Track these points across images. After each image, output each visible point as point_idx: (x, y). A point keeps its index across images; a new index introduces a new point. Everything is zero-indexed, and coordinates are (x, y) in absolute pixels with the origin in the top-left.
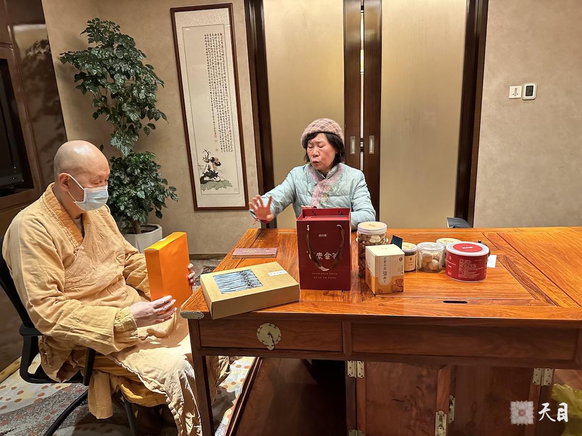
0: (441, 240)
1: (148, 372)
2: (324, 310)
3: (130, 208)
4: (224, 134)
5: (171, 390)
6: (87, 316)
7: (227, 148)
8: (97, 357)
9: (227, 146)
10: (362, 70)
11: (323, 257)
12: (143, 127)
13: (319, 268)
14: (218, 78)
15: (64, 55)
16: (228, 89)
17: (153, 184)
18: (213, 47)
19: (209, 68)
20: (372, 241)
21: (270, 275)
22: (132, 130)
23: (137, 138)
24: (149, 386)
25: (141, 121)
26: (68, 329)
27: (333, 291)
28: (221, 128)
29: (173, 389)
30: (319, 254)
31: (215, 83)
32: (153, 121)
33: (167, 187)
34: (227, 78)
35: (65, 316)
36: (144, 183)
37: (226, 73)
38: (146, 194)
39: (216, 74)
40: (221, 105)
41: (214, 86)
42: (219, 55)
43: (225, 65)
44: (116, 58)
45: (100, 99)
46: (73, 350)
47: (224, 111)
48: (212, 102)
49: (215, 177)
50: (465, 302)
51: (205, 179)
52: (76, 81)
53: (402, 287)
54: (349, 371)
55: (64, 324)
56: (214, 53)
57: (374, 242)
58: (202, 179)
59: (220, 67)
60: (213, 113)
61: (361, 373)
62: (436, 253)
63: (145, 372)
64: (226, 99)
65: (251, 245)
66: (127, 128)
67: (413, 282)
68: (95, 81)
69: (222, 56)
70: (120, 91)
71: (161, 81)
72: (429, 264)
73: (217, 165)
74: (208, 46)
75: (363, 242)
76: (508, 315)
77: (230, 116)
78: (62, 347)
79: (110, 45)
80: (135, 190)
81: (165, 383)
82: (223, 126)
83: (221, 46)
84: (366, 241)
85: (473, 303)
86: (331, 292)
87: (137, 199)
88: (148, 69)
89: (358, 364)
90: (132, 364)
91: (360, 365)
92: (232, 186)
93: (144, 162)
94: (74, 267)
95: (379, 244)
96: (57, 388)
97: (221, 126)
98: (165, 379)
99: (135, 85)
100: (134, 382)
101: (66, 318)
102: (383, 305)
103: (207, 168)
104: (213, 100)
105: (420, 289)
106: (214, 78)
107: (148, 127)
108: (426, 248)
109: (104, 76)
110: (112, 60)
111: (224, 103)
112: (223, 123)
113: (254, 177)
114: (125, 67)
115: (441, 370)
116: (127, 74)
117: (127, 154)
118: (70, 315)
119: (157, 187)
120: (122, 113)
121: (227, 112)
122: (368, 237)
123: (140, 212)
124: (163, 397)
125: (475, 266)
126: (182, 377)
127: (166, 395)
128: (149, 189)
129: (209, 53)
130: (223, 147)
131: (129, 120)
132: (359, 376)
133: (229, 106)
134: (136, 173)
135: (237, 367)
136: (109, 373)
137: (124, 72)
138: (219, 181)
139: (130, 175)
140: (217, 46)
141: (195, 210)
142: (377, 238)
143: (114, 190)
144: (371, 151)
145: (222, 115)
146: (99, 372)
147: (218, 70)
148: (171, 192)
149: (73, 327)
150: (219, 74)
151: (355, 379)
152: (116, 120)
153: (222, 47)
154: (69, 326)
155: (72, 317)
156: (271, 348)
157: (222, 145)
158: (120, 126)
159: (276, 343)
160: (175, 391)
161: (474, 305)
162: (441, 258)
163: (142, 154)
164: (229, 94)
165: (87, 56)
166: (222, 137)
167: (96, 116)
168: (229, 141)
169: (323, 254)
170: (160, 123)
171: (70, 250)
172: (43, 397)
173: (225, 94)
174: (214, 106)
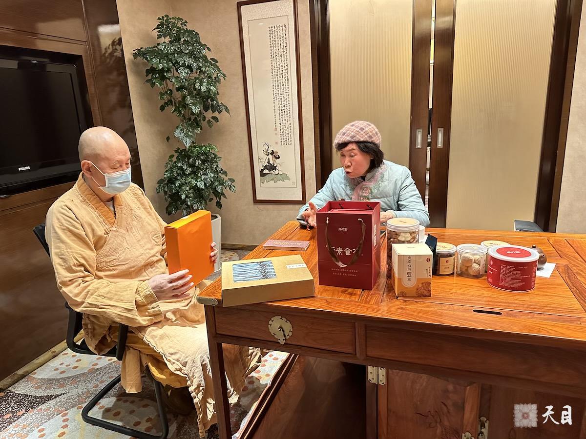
0: (486, 243)
1: (172, 354)
2: (336, 308)
3: (190, 197)
4: (284, 127)
5: (192, 373)
6: (111, 292)
7: (286, 141)
8: (129, 334)
9: (286, 139)
10: (432, 61)
11: (343, 252)
12: (207, 120)
13: (337, 263)
14: (281, 70)
15: (137, 51)
16: (290, 81)
17: (212, 175)
18: (276, 39)
19: (272, 61)
20: (401, 238)
21: (288, 268)
22: (195, 122)
23: (200, 130)
24: (172, 368)
25: (205, 114)
26: (96, 306)
27: (353, 289)
28: (281, 122)
29: (194, 373)
30: (340, 249)
31: (277, 75)
32: (216, 114)
33: (226, 179)
34: (289, 71)
35: (92, 294)
36: (204, 174)
37: (289, 65)
38: (205, 184)
39: (278, 67)
40: (282, 97)
41: (276, 79)
42: (282, 47)
43: (288, 57)
44: (181, 52)
45: (166, 92)
46: (111, 326)
47: (285, 103)
48: (274, 94)
49: (274, 170)
50: (499, 314)
51: (264, 172)
52: (147, 76)
53: (429, 291)
54: (370, 377)
55: (91, 301)
56: (277, 45)
57: (403, 239)
58: (262, 171)
59: (283, 59)
60: (274, 106)
61: (382, 380)
62: (478, 257)
63: (170, 354)
64: (287, 91)
65: (285, 237)
66: (192, 120)
67: (446, 286)
68: (162, 75)
69: (285, 48)
70: (183, 84)
71: (223, 74)
72: (469, 269)
73: (276, 158)
74: (272, 38)
75: (391, 239)
76: (548, 332)
77: (291, 109)
78: (101, 322)
79: (178, 39)
80: (196, 181)
81: (187, 366)
82: (284, 118)
83: (284, 38)
84: (394, 239)
85: (509, 315)
86: (350, 290)
87: (196, 189)
88: (213, 62)
89: (379, 370)
90: (158, 344)
91: (382, 372)
92: (289, 179)
93: (205, 153)
94: (106, 248)
95: (409, 242)
96: (109, 360)
97: (281, 119)
98: (187, 362)
99: (198, 78)
100: (159, 361)
101: (94, 296)
102: (402, 309)
103: (267, 161)
104: (275, 92)
105: (451, 295)
106: (276, 71)
107: (211, 120)
108: (466, 251)
109: (169, 70)
110: (178, 54)
111: (285, 96)
112: (284, 116)
113: (312, 170)
114: (189, 61)
115: (468, 387)
116: (190, 67)
117: (188, 146)
118: (96, 294)
119: (216, 179)
120: (186, 106)
121: (288, 105)
122: (397, 234)
123: (200, 201)
124: (185, 380)
125: (519, 273)
126: (204, 363)
127: (187, 379)
128: (208, 180)
129: (272, 46)
130: (283, 141)
131: (193, 114)
132: (381, 383)
133: (290, 99)
134: (197, 164)
135: (273, 359)
136: (140, 351)
137: (188, 65)
138: (277, 174)
139: (192, 166)
140: (280, 38)
141: (254, 202)
142: (407, 236)
143: (177, 180)
144: (440, 145)
145: (283, 108)
146: (131, 349)
147: (280, 62)
148: (230, 183)
149: (99, 304)
150: (282, 66)
151: (376, 386)
152: (180, 112)
153: (286, 39)
154: (96, 303)
155: (97, 295)
156: (282, 342)
157: (282, 138)
158: (185, 118)
159: (288, 337)
160: (196, 375)
161: (509, 318)
162: (483, 262)
163: (204, 146)
164: (290, 86)
165: (154, 52)
166: (282, 130)
167: (162, 108)
168: (288, 134)
169: (344, 249)
170: (223, 116)
171: (100, 231)
172: (96, 367)
173: (287, 87)
174: (275, 99)
